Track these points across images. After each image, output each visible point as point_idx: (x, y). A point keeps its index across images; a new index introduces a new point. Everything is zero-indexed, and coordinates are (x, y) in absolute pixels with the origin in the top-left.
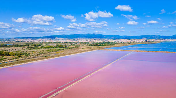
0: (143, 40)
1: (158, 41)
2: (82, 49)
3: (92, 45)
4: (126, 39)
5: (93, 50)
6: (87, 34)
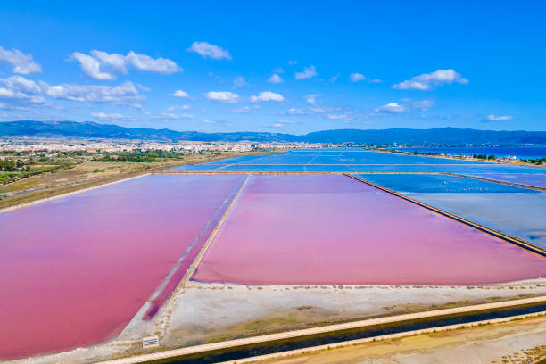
0: (243, 147)
1: (281, 147)
2: (95, 171)
3: (113, 160)
4: (199, 142)
5: (131, 174)
6: (62, 123)
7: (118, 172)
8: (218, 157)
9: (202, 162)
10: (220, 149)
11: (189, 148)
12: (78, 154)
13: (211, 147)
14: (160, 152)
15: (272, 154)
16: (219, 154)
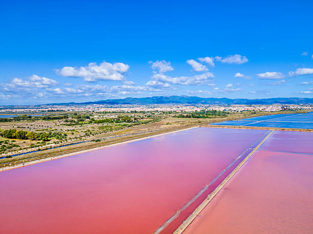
0: (276, 108)
2: (167, 124)
7: (180, 125)
8: (254, 115)
9: (239, 119)
10: (256, 109)
11: (235, 109)
12: (169, 113)
13: (251, 108)
14: (214, 112)
15: (298, 113)
16: (255, 113)
